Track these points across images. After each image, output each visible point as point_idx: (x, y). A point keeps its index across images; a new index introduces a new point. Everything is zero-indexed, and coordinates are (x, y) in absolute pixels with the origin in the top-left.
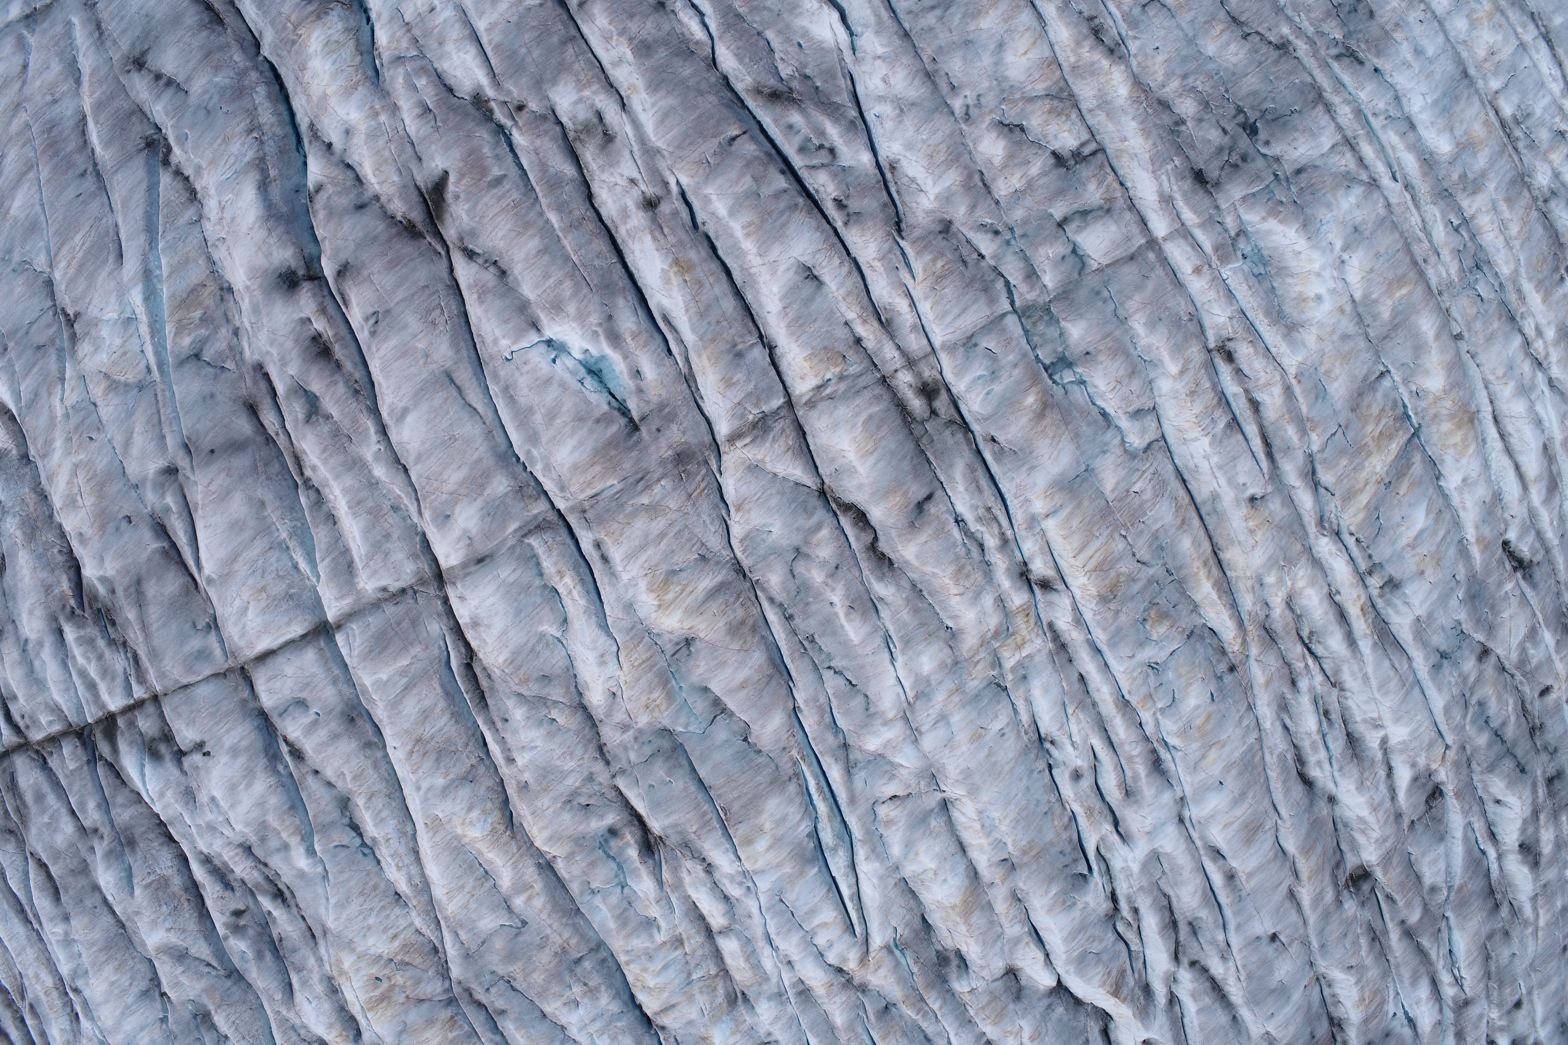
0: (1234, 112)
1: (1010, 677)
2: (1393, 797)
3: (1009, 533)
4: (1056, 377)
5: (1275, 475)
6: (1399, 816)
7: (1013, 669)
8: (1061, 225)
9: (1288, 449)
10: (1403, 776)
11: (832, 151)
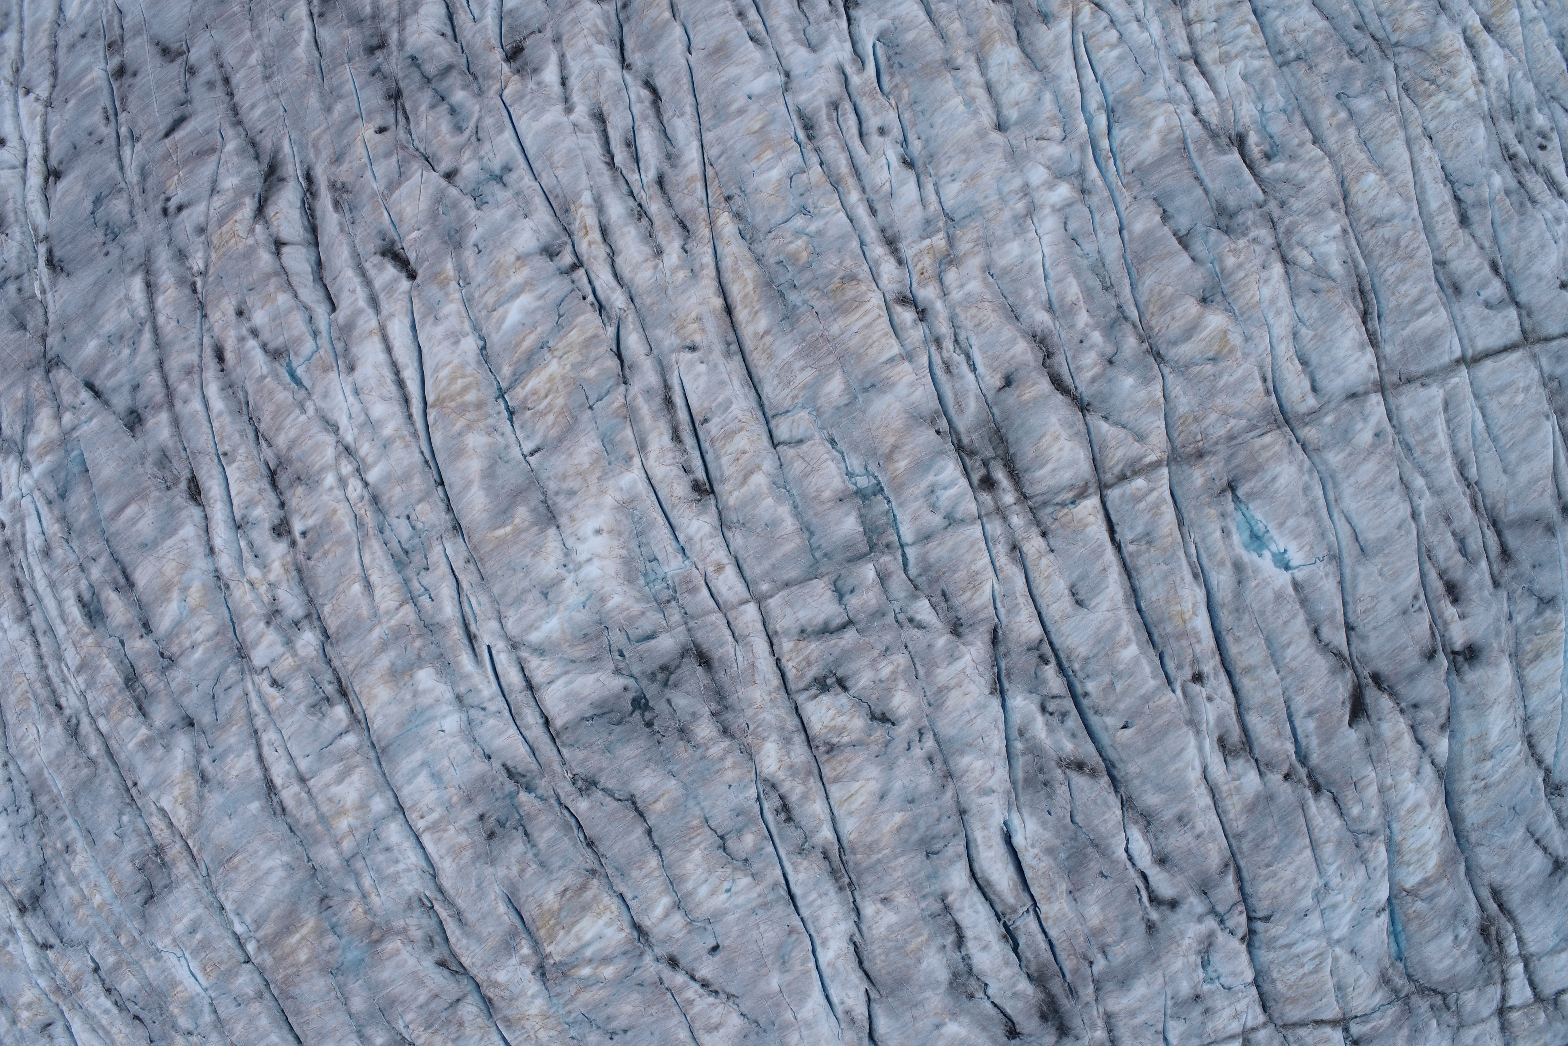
0: (656, 722)
1: (941, 224)
2: (562, 57)
3: (933, 349)
4: (874, 481)
5: (663, 371)
6: (557, 40)
7: (938, 231)
8: (850, 622)
9: (648, 392)
10: (550, 75)
11: (1043, 709)
